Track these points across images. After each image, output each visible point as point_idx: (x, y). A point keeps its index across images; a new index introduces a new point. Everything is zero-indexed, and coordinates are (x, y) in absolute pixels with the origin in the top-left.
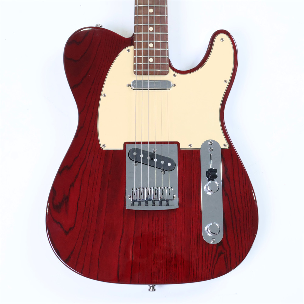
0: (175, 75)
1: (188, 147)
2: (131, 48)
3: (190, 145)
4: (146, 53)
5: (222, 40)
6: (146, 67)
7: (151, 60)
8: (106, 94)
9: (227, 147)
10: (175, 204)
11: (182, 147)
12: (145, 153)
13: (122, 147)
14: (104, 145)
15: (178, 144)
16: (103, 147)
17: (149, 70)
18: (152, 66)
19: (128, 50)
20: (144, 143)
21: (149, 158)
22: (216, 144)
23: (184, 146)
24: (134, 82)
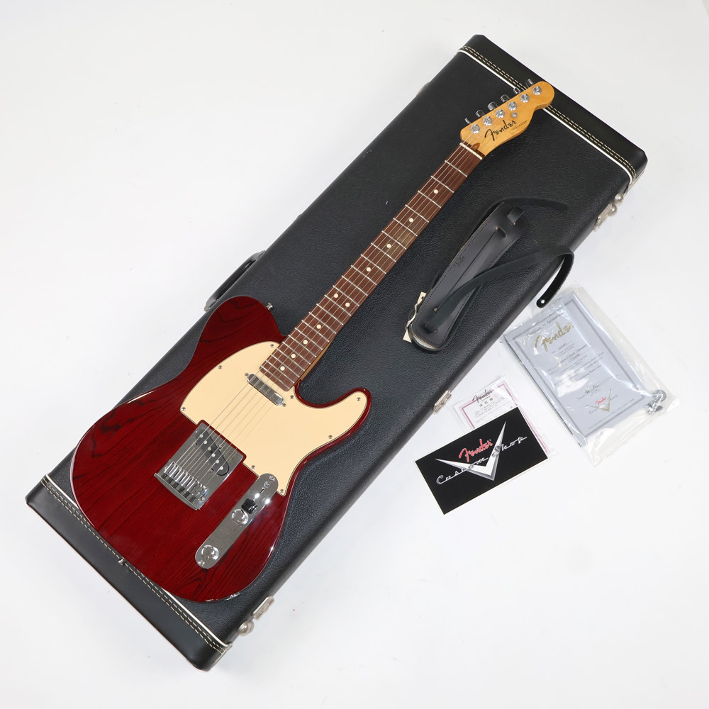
0: (292, 397)
1: (250, 467)
2: (276, 345)
3: (253, 467)
4: (283, 358)
5: (359, 399)
6: (273, 370)
7: (283, 368)
8: (223, 367)
9: (283, 494)
10: (199, 504)
11: (245, 462)
12: (210, 440)
13: (196, 422)
14: (184, 408)
15: (245, 457)
16: (181, 410)
17: (272, 375)
18: (278, 374)
19: (272, 345)
20: (216, 432)
21: (209, 449)
22: (275, 483)
23: (247, 463)
24: (252, 375)
